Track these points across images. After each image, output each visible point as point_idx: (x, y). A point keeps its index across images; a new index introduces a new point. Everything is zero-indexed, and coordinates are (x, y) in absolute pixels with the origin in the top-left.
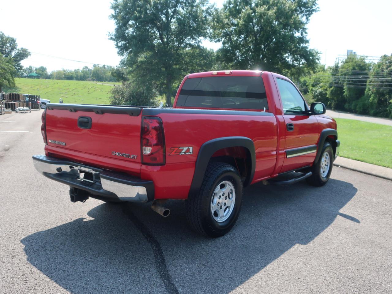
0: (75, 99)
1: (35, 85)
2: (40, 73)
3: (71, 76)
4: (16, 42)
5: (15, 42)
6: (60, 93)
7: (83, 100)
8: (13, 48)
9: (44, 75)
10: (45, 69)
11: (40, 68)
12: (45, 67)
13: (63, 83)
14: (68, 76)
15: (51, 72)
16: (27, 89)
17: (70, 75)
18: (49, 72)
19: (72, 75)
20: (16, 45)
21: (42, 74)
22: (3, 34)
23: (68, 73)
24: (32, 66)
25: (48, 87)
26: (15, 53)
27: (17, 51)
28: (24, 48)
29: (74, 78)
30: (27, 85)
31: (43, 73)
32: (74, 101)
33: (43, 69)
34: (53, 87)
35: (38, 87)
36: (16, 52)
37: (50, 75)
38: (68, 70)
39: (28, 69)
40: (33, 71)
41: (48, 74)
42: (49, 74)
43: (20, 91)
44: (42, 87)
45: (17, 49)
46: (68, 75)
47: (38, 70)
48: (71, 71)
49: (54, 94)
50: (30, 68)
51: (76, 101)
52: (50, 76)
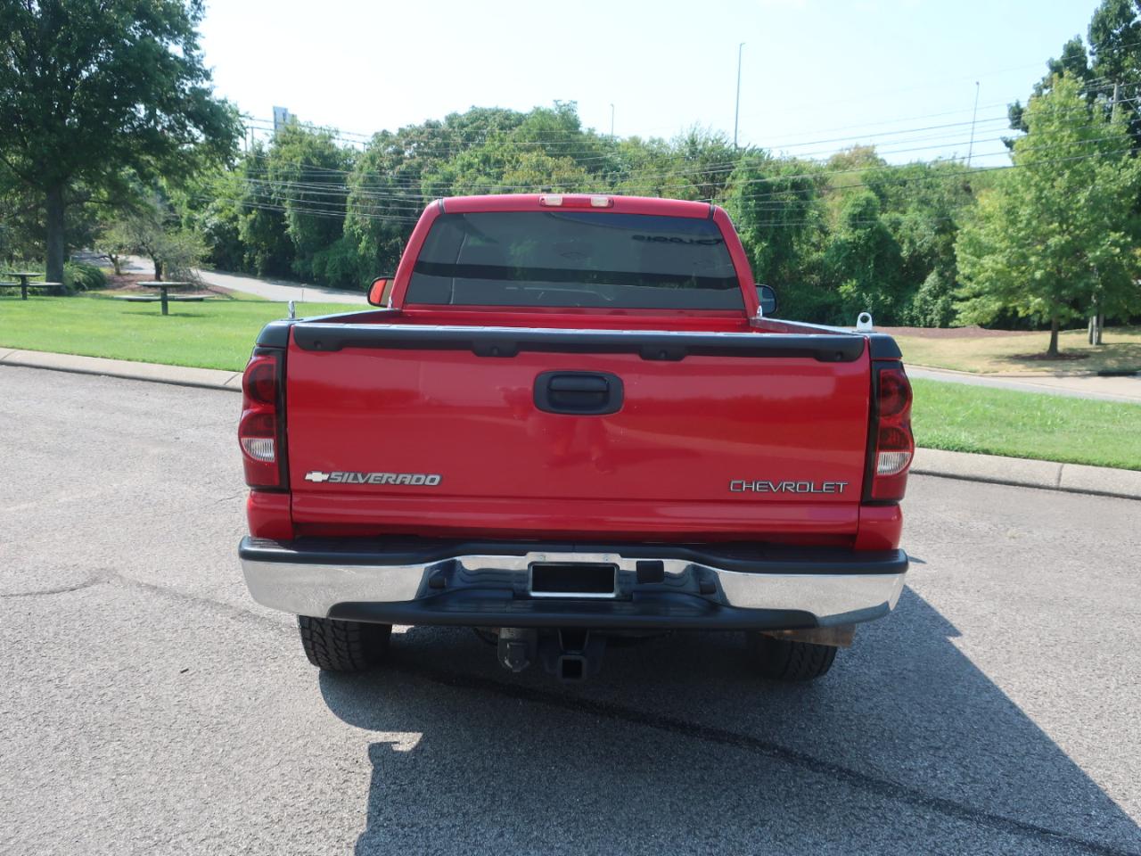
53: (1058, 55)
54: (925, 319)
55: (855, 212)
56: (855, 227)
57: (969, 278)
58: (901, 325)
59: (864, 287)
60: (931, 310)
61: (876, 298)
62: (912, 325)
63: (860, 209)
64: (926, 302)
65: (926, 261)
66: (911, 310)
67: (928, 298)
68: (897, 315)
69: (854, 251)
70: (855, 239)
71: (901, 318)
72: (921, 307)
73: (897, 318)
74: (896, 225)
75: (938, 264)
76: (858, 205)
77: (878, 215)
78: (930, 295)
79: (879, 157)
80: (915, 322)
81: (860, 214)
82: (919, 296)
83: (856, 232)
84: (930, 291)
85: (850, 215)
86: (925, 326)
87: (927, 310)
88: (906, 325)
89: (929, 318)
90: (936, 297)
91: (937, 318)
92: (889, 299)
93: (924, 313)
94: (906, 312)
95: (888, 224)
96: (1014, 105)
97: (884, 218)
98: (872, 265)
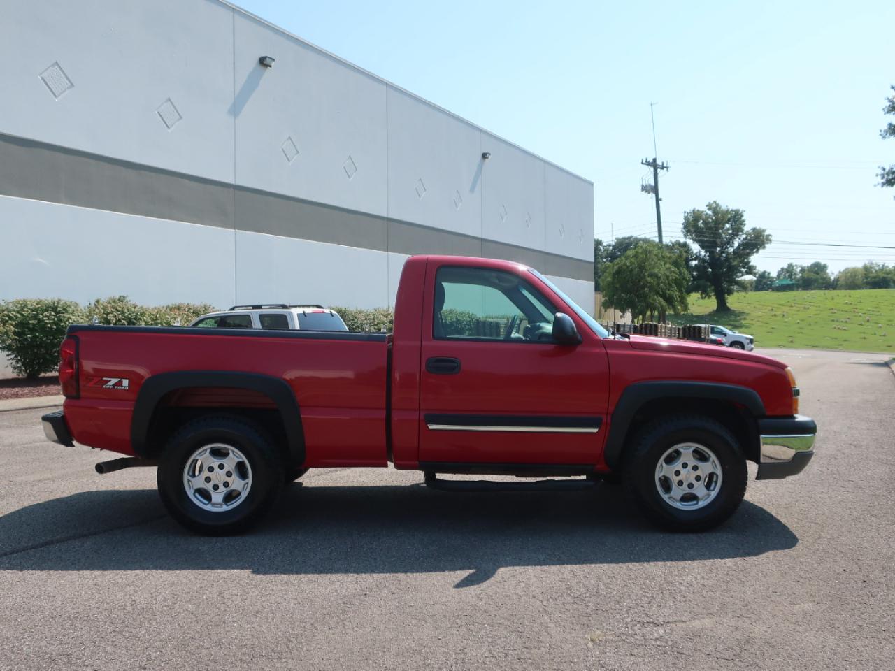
0: (864, 333)
1: (780, 305)
2: (812, 277)
3: (884, 278)
4: (743, 218)
5: (740, 218)
6: (833, 321)
7: (884, 336)
8: (737, 230)
9: (821, 281)
10: (825, 267)
11: (811, 266)
12: (823, 262)
13: (847, 296)
14: (877, 279)
15: (836, 273)
16: (760, 314)
17: (881, 277)
18: (833, 274)
19: (885, 276)
20: (742, 223)
21: (816, 281)
22: (717, 205)
23: (876, 271)
24: (794, 264)
25: (808, 308)
26: (740, 241)
27: (744, 236)
28: (758, 228)
29: (892, 284)
30: (764, 305)
31: (819, 277)
32: (861, 338)
33: (819, 269)
34: (819, 307)
35: (785, 309)
36: (742, 239)
37: (833, 281)
38: (876, 264)
39: (785, 270)
40: (795, 274)
41: (830, 278)
42: (832, 278)
43: (745, 319)
44: (794, 308)
45: (745, 232)
46: (875, 278)
47: (806, 272)
48: (883, 266)
49: (816, 322)
50: (790, 269)
51: (865, 338)
52: (835, 283)
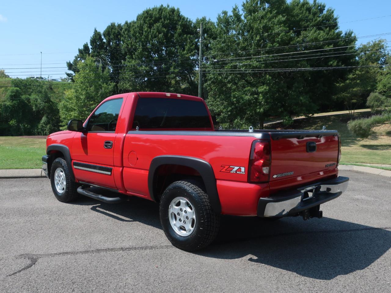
53: (82, 47)
54: (43, 133)
55: (12, 95)
56: (13, 100)
57: (65, 119)
58: (34, 135)
59: (19, 122)
60: (45, 129)
61: (24, 126)
62: (38, 135)
63: (14, 94)
64: (43, 126)
65: (41, 112)
66: (38, 129)
67: (44, 125)
68: (33, 131)
69: (13, 109)
70: (13, 104)
71: (34, 133)
72: (41, 129)
73: (33, 133)
74: (29, 100)
75: (46, 114)
76: (13, 92)
77: (21, 96)
78: (44, 124)
79: (6, 74)
80: (40, 134)
81: (14, 95)
82: (40, 125)
83: (14, 102)
84: (44, 123)
85: (10, 95)
86: (44, 135)
87: (43, 129)
88: (36, 135)
89: (45, 132)
90: (46, 125)
91: (48, 132)
92: (29, 126)
93: (43, 130)
94: (36, 130)
95: (25, 99)
96: (68, 62)
97: (23, 97)
98: (21, 114)
